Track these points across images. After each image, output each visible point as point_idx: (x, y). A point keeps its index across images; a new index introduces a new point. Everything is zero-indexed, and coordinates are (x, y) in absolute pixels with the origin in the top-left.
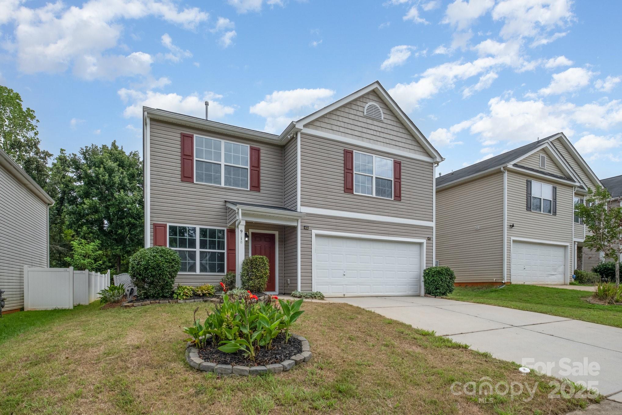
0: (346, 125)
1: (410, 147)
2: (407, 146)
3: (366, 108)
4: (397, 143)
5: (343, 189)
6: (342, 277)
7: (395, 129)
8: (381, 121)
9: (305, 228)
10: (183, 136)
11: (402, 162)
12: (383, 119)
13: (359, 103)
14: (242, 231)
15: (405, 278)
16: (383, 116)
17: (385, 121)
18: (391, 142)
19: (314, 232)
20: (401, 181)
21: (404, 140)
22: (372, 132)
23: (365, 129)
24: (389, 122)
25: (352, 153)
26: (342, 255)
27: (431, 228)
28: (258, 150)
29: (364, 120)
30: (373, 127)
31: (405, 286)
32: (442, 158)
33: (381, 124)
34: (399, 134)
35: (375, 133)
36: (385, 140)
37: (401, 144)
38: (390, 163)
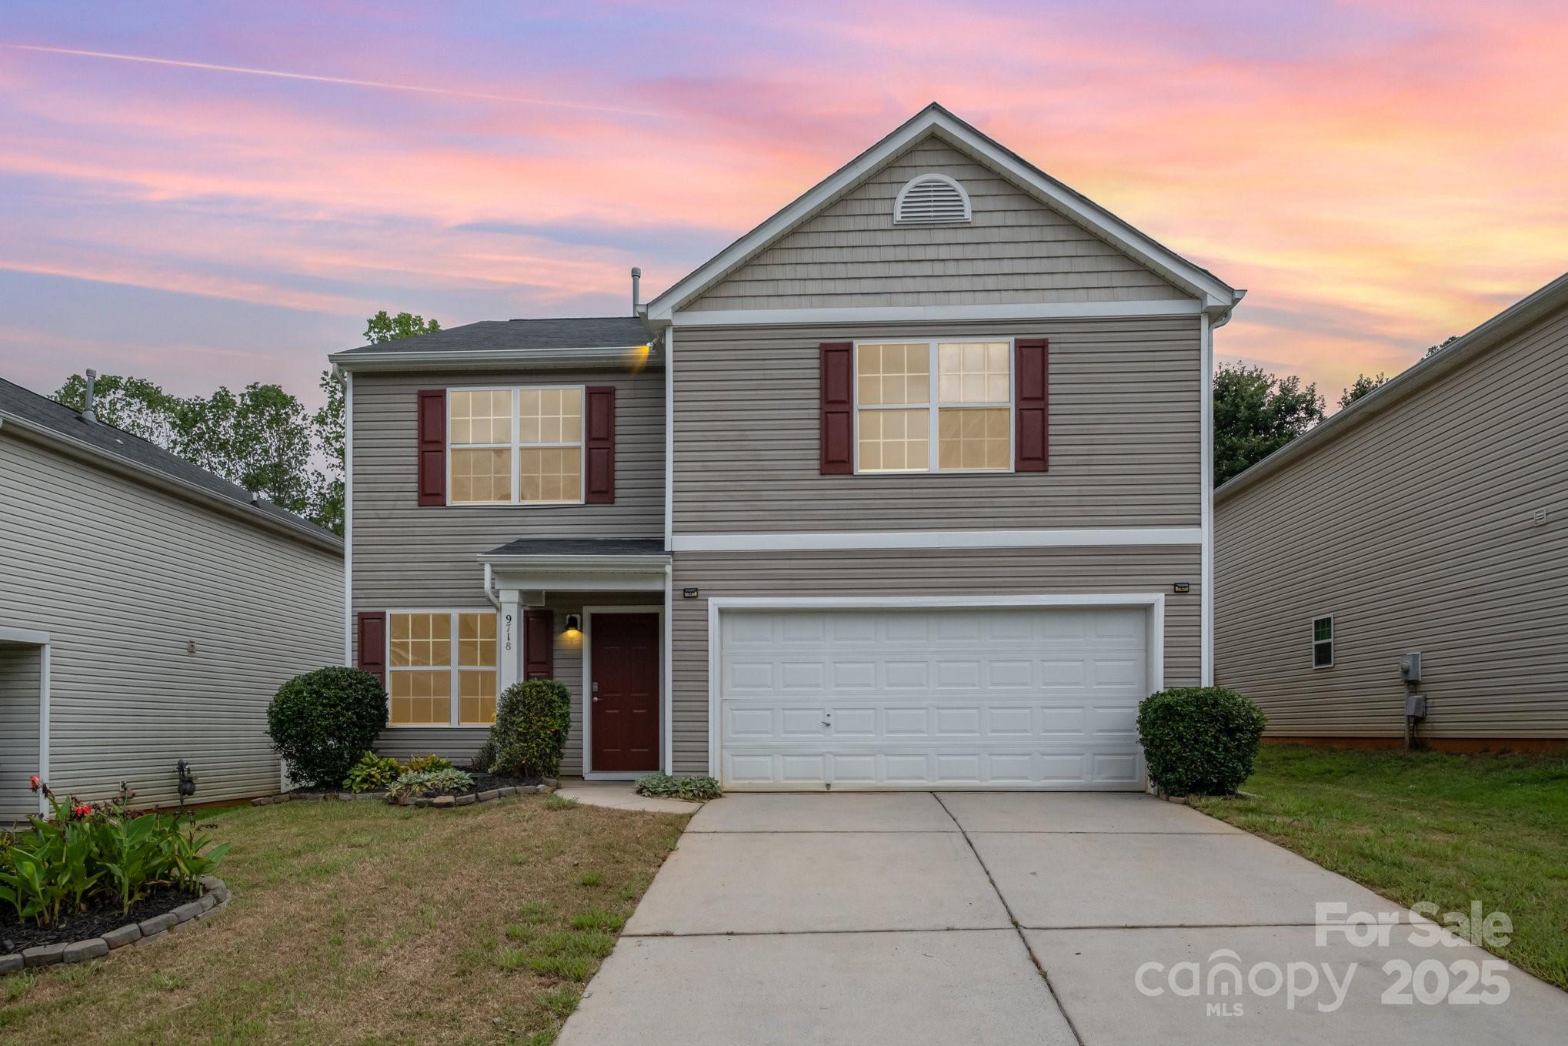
0: (828, 271)
1: (1092, 280)
2: (1074, 281)
3: (901, 198)
4: (1031, 282)
5: (816, 464)
6: (819, 732)
7: (1025, 234)
8: (966, 226)
9: (687, 595)
10: (424, 397)
11: (1051, 338)
12: (968, 215)
13: (874, 191)
14: (509, 618)
15: (1078, 731)
16: (968, 205)
17: (982, 220)
18: (1003, 283)
19: (715, 603)
20: (1047, 405)
21: (1063, 265)
22: (926, 269)
23: (900, 265)
24: (997, 219)
25: (848, 349)
26: (819, 666)
27: (1196, 549)
28: (610, 393)
29: (898, 237)
30: (931, 253)
31: (1078, 758)
32: (1231, 291)
33: (962, 236)
34: (1042, 250)
35: (938, 269)
36: (978, 283)
37: (1047, 281)
38: (1000, 351)
